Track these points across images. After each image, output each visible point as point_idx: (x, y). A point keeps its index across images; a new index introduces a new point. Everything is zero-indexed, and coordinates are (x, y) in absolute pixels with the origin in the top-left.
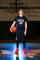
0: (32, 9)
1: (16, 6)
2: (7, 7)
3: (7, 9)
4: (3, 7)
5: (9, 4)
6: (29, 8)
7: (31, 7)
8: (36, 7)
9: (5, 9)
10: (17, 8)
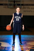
0: (27, 5)
1: (14, 3)
2: (7, 4)
3: (7, 5)
4: (4, 4)
5: (9, 1)
6: (25, 5)
7: (26, 4)
8: (31, 4)
9: (5, 5)
10: (15, 4)
